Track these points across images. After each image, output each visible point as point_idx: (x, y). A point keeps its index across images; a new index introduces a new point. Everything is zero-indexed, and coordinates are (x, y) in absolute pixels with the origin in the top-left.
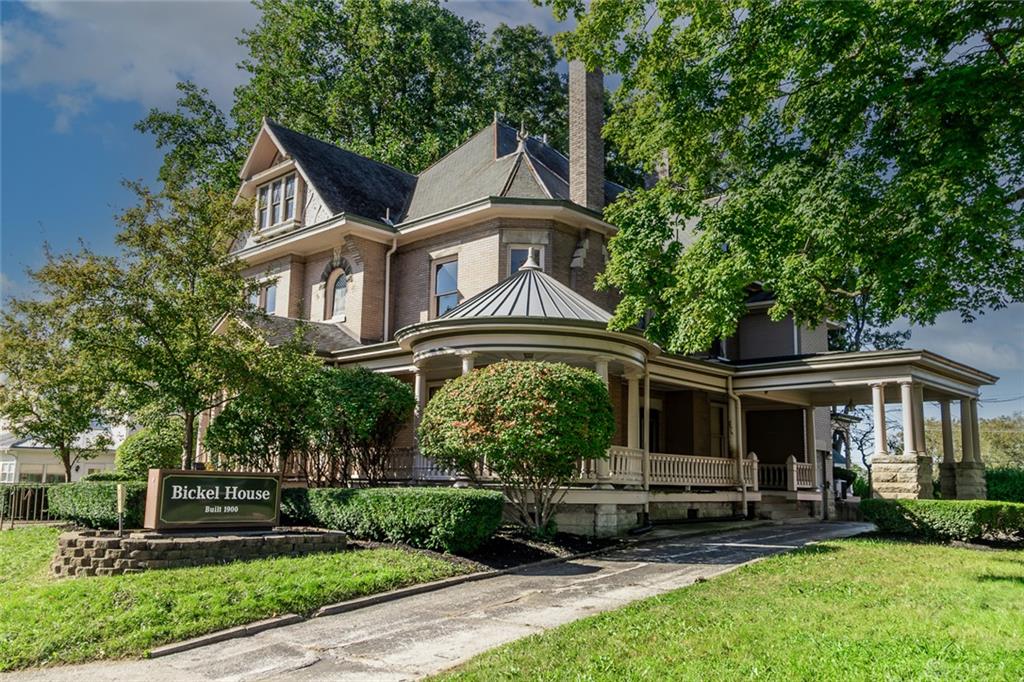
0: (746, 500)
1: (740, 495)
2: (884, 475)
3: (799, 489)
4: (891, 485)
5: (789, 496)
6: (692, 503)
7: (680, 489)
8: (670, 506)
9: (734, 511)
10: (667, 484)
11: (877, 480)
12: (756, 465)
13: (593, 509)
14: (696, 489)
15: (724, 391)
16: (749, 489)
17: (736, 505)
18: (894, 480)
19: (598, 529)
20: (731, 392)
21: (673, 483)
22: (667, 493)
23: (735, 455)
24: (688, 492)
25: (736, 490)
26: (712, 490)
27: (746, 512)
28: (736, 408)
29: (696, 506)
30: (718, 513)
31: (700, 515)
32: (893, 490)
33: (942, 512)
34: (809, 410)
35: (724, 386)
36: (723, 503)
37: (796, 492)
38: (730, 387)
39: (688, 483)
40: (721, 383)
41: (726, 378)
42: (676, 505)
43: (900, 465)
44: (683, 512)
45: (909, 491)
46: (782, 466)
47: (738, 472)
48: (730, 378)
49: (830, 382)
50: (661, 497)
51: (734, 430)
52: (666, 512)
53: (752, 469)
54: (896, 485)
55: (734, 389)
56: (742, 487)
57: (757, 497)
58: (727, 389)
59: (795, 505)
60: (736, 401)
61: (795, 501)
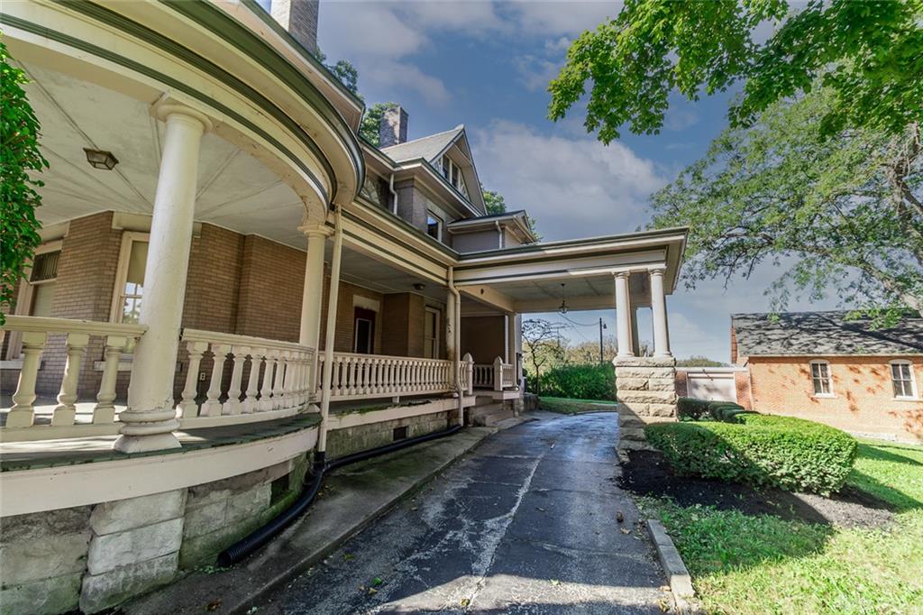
0: (463, 406)
1: (456, 401)
2: (632, 382)
3: (504, 389)
4: (641, 394)
5: (495, 396)
6: (400, 420)
7: (385, 403)
8: (368, 429)
9: (449, 421)
10: (364, 397)
11: (623, 387)
12: (471, 367)
13: (79, 521)
14: (407, 401)
15: (444, 283)
16: (466, 394)
17: (451, 414)
18: (645, 387)
19: (91, 583)
20: (451, 285)
21: (375, 395)
22: (362, 411)
23: (452, 356)
24: (395, 405)
25: (451, 397)
26: (426, 398)
27: (461, 421)
28: (455, 303)
29: (405, 423)
30: (431, 426)
31: (410, 434)
32: (644, 400)
33: (797, 451)
34: (511, 315)
35: (444, 276)
36: (437, 413)
37: (502, 392)
38: (451, 278)
39: (396, 393)
40: (441, 272)
41: (447, 268)
42: (376, 427)
43: (653, 370)
44: (387, 435)
45: (665, 402)
46: (490, 367)
47: (455, 376)
48: (451, 268)
49: (565, 271)
50: (352, 420)
51: (452, 328)
52: (360, 438)
53: (468, 372)
54: (648, 394)
55: (454, 282)
56: (458, 393)
57: (470, 402)
58: (447, 281)
59: (501, 405)
60: (455, 296)
61: (500, 401)
